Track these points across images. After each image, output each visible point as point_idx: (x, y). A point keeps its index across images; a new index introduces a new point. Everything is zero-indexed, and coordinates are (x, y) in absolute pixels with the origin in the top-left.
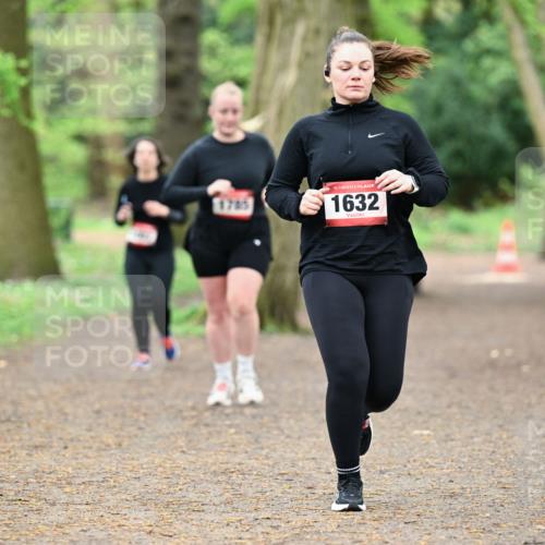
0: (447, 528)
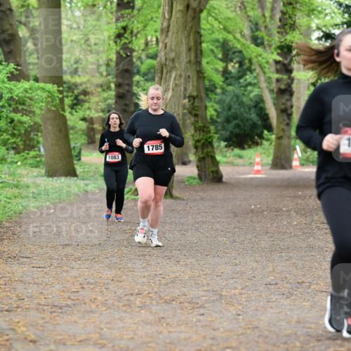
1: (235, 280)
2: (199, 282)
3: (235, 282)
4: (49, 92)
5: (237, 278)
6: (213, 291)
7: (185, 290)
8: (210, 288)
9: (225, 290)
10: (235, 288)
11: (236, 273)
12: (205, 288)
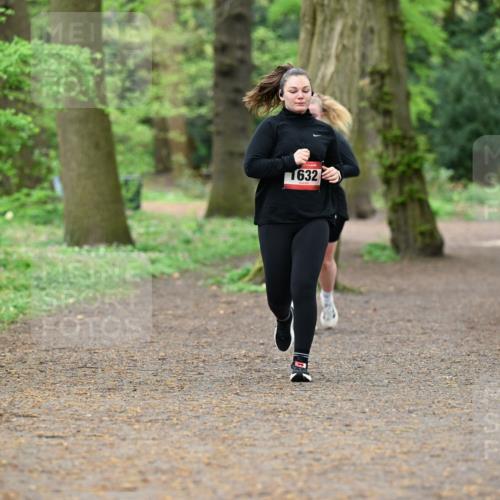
0: (466, 461)
1: (470, 464)
2: (394, 469)
3: (471, 469)
5: (472, 461)
6: (424, 488)
7: (363, 486)
8: (416, 482)
9: (447, 487)
10: (470, 482)
11: (471, 451)
12: (406, 482)
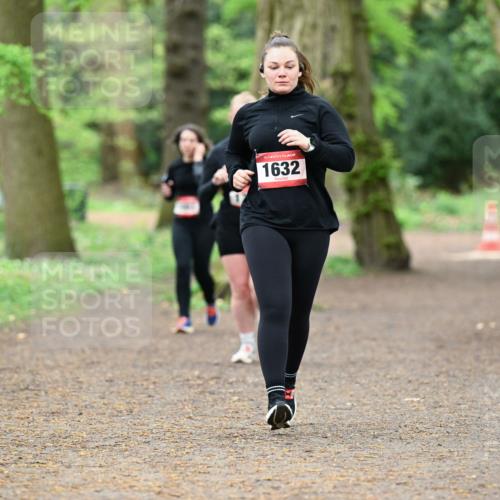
0: (436, 489)
1: (439, 492)
4: (14, 64)
5: (442, 489)
11: (441, 478)
